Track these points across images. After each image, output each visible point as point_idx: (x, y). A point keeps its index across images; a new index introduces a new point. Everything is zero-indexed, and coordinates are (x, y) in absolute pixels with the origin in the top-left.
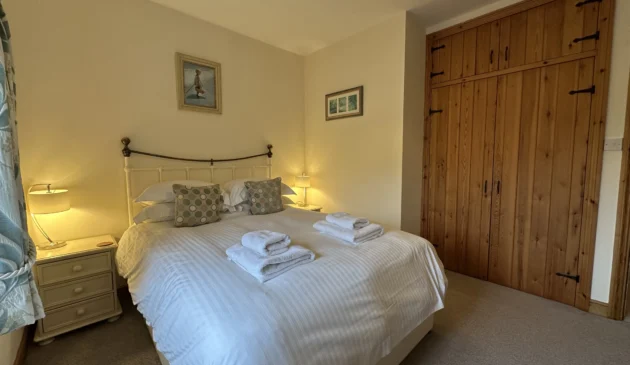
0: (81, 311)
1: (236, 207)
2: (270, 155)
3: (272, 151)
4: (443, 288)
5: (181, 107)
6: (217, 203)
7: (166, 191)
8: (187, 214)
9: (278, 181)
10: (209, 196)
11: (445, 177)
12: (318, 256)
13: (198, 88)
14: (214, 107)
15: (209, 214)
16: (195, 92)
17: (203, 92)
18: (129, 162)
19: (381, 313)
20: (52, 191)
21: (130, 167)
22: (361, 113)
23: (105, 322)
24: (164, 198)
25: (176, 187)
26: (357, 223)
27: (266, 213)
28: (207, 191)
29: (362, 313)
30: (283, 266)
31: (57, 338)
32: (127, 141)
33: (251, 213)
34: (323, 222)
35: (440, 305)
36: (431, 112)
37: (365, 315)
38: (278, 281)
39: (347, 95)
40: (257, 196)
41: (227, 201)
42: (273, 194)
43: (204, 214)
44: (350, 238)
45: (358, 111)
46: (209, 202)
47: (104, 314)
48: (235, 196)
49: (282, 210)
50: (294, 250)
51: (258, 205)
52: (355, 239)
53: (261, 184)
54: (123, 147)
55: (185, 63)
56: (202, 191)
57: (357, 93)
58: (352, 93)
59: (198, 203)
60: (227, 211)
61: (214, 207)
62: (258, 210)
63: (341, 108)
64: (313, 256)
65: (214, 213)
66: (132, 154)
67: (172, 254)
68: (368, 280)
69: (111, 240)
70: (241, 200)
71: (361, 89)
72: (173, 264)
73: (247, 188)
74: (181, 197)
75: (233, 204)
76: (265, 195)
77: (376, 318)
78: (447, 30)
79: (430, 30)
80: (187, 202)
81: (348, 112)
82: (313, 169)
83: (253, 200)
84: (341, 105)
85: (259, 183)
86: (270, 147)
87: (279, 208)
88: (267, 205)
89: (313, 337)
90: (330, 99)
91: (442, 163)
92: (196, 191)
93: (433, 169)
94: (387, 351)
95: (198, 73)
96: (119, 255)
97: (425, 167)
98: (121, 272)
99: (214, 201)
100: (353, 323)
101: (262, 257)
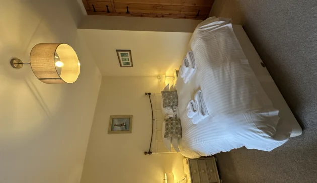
0: (211, 171)
1: (174, 111)
2: (150, 94)
3: (148, 93)
4: (222, 22)
5: (131, 132)
6: (172, 120)
7: (167, 140)
8: (176, 133)
9: (163, 93)
10: (169, 124)
11: (162, 6)
12: (199, 88)
13: (122, 125)
14: (130, 119)
15: (177, 124)
16: (124, 127)
17: (124, 123)
18: (154, 152)
19: (228, 64)
20: (166, 178)
21: (156, 152)
22: (130, 51)
23: (217, 163)
24: (169, 141)
25: (165, 137)
26: (186, 65)
27: (177, 99)
28: (167, 125)
29: (227, 74)
30: (203, 106)
31: (220, 178)
32: (146, 153)
33: (177, 105)
34: (184, 79)
35: (230, 25)
36: (128, 12)
37: (228, 73)
38: (209, 109)
39: (121, 57)
40: (169, 103)
41: (172, 116)
42: (169, 95)
43: (176, 126)
44: (193, 70)
45: (128, 52)
46: (172, 124)
47: (214, 163)
48: (169, 112)
49: (176, 91)
50: (196, 99)
51: (173, 102)
52: (193, 68)
53: (164, 100)
54: (148, 155)
55: (112, 130)
56: (167, 126)
57: (120, 53)
58: (120, 56)
59: (172, 128)
60: (176, 116)
61: (174, 122)
62: (176, 102)
63: (127, 60)
64: (200, 91)
65: (177, 122)
66: (151, 151)
67: (193, 142)
68: (212, 68)
69: (185, 159)
70: (171, 110)
71: (118, 51)
72: (198, 143)
73: (165, 107)
74: (169, 135)
75: (173, 113)
76: (169, 99)
77: (230, 67)
78: (84, 3)
79: (85, 12)
80: (172, 133)
81: (129, 57)
82: (156, 73)
83: (171, 104)
84: (125, 60)
85: (163, 101)
86: (146, 94)
87: (175, 93)
88: (173, 98)
89: (233, 101)
90: (123, 65)
91: (155, 7)
92: (167, 129)
93: (158, 11)
94: (246, 62)
95: (115, 125)
96: (191, 158)
97: (157, 16)
98: (198, 158)
99: (172, 122)
100: (231, 80)
101: (198, 114)
